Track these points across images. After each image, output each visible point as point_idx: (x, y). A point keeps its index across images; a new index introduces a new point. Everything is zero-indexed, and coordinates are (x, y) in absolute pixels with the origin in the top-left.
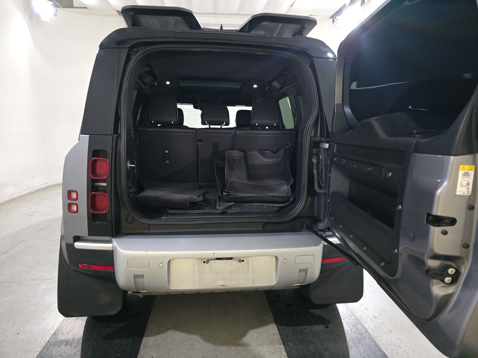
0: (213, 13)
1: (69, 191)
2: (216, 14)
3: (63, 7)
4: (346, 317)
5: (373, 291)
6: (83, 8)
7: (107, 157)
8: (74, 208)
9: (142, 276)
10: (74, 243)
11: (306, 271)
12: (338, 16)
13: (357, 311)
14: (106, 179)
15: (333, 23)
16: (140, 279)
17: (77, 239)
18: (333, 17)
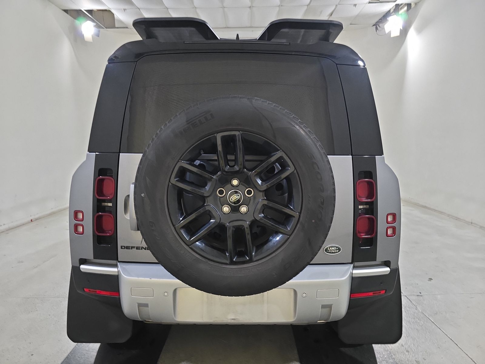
0: (250, 27)
1: (75, 212)
2: (252, 27)
3: (106, 28)
4: (383, 359)
5: (417, 330)
6: (124, 28)
7: (112, 175)
8: (80, 229)
9: (146, 305)
10: (80, 266)
11: (330, 307)
12: (382, 23)
13: (397, 353)
14: (111, 199)
15: (376, 31)
16: (144, 308)
17: (84, 261)
18: (377, 25)
